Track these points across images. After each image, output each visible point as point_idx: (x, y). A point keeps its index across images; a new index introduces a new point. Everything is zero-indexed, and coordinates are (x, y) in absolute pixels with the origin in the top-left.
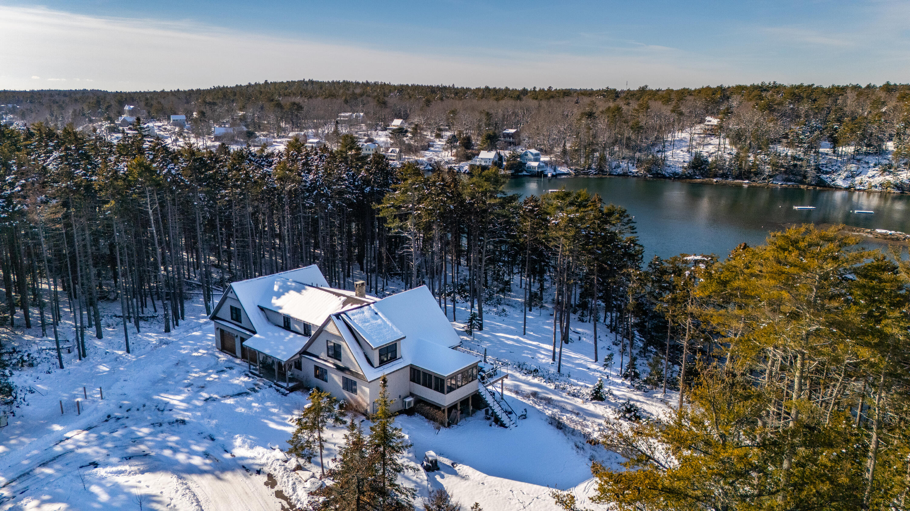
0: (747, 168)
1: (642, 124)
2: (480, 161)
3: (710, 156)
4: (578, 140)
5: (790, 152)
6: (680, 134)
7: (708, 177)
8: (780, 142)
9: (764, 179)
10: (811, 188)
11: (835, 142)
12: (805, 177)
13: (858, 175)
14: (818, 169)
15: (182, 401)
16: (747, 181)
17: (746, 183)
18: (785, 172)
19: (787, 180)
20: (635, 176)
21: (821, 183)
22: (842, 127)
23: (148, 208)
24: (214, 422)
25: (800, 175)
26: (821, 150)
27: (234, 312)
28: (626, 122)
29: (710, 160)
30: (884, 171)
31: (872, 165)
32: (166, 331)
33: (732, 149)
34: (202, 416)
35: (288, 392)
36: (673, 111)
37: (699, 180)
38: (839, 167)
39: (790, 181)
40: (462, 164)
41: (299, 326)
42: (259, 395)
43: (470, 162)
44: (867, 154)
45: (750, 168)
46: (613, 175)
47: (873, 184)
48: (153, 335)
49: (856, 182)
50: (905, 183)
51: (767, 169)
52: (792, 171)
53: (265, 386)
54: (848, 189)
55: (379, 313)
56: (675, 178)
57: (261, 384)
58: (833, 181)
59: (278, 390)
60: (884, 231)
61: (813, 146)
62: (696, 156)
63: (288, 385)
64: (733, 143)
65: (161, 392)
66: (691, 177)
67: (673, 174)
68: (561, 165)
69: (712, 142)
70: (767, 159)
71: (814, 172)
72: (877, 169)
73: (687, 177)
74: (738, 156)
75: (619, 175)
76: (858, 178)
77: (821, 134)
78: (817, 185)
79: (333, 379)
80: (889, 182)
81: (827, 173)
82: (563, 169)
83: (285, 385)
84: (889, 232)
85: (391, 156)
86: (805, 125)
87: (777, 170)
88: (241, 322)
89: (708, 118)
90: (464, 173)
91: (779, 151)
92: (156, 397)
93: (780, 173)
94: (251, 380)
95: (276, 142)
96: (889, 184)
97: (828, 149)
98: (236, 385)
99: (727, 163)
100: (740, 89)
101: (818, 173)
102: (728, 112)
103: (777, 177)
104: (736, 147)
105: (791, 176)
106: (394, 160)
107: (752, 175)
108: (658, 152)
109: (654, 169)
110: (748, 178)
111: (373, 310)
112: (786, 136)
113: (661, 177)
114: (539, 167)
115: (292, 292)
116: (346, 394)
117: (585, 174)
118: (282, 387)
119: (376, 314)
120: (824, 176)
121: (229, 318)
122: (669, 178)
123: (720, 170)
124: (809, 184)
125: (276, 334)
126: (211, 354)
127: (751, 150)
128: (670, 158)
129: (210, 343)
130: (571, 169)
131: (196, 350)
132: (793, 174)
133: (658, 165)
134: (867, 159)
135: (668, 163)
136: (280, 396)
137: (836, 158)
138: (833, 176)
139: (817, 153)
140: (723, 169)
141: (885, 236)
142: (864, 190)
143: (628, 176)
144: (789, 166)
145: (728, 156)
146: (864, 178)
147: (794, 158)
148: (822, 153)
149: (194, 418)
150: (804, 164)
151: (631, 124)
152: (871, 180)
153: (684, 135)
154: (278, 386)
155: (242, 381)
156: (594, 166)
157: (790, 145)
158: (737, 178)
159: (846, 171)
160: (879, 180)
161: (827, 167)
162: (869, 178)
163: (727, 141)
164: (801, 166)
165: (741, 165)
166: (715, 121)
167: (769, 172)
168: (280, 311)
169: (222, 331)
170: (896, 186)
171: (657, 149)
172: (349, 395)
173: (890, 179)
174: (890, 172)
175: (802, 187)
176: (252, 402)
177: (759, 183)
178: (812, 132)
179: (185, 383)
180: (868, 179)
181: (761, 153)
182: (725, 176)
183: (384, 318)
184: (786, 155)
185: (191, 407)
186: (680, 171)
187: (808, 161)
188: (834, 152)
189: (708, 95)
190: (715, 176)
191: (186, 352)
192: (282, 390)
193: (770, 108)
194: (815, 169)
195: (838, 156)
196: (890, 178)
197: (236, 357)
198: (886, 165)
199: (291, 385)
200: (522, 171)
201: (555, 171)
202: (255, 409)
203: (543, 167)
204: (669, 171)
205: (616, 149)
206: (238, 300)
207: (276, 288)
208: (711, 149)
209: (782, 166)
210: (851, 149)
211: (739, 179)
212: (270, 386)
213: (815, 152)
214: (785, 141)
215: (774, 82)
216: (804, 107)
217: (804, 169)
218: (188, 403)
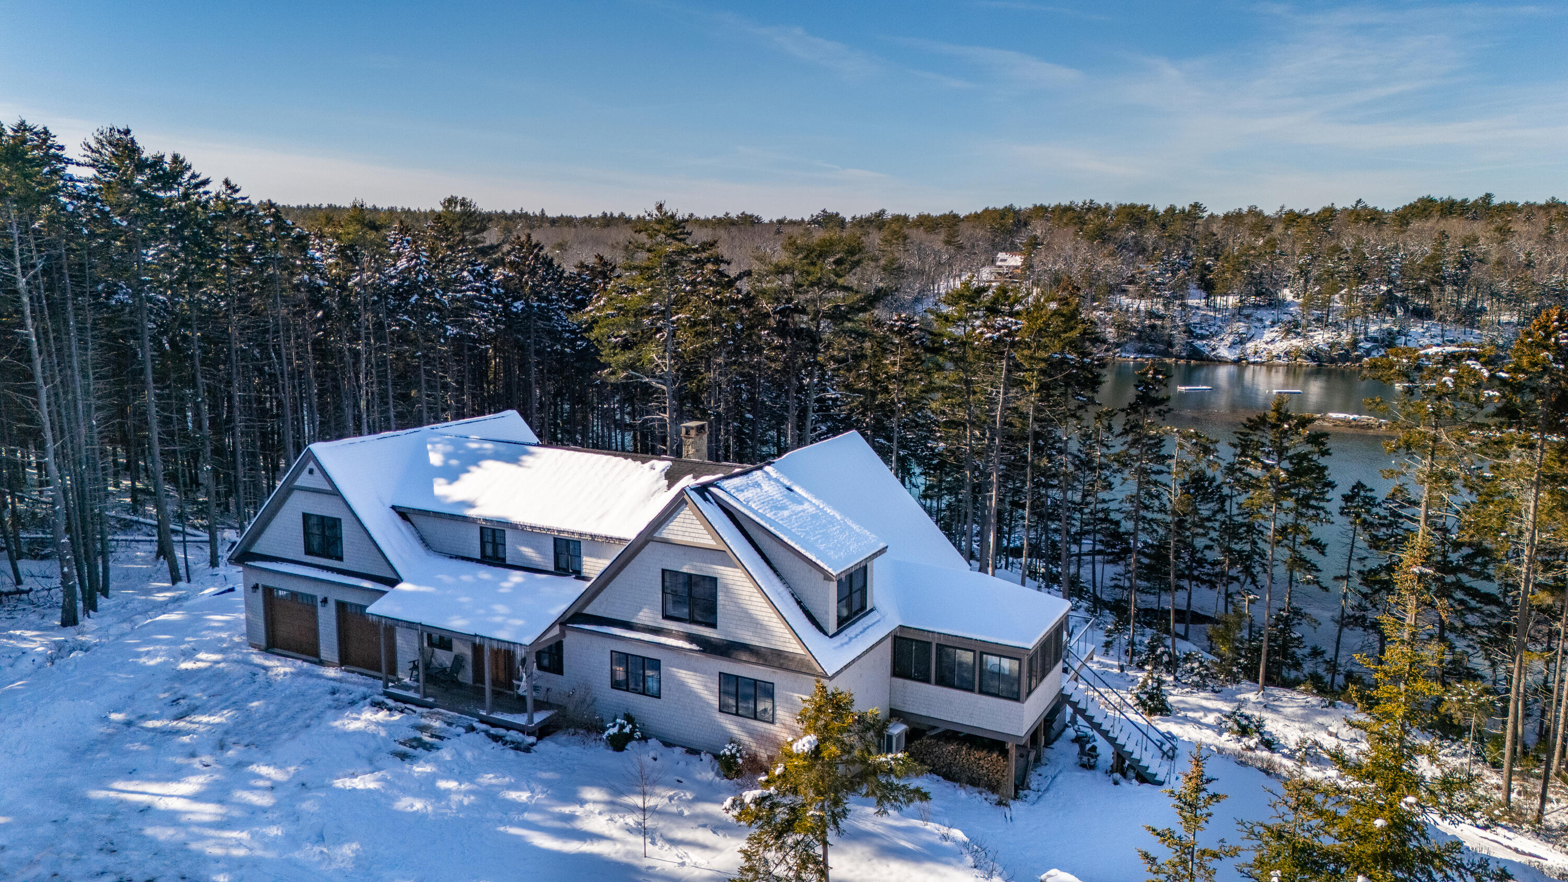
1: (900, 263)
5: (1143, 305)
8: (1124, 292)
10: (1181, 362)
11: (1208, 288)
12: (1170, 345)
13: (1249, 340)
14: (1189, 331)
15: (196, 798)
18: (1139, 338)
19: (1142, 351)
21: (1195, 354)
22: (1219, 263)
23: (13, 270)
24: (348, 850)
25: (1162, 342)
26: (1189, 302)
27: (315, 530)
30: (1288, 332)
31: (1268, 323)
32: (64, 624)
34: (287, 836)
35: (532, 739)
36: (946, 243)
38: (1220, 327)
39: (1148, 352)
41: (536, 548)
42: (446, 754)
44: (1257, 306)
47: (1274, 353)
48: (28, 634)
49: (1248, 351)
50: (1322, 350)
51: (1111, 334)
52: (1149, 336)
53: (453, 729)
54: (1237, 362)
55: (796, 488)
57: (437, 724)
58: (1213, 350)
59: (496, 738)
60: (1342, 415)
61: (1179, 293)
63: (531, 720)
65: (115, 778)
70: (1108, 317)
71: (1184, 336)
72: (1276, 329)
76: (1250, 346)
77: (1188, 274)
78: (1189, 357)
79: (682, 685)
80: (1298, 349)
81: (1203, 337)
83: (520, 719)
84: (1351, 417)
86: (1161, 260)
87: (1125, 335)
88: (340, 559)
89: (1001, 255)
91: (1124, 304)
92: (99, 794)
93: (1131, 339)
94: (397, 717)
96: (1298, 353)
97: (1199, 301)
98: (355, 733)
101: (1189, 337)
102: (1034, 243)
103: (1127, 347)
105: (1148, 344)
111: (777, 480)
112: (1133, 281)
115: (488, 464)
116: (731, 725)
118: (509, 726)
119: (789, 489)
120: (1198, 343)
121: (298, 552)
124: (1179, 357)
125: (466, 578)
126: (237, 662)
129: (224, 635)
131: (189, 655)
132: (1151, 341)
134: (1259, 314)
136: (510, 754)
137: (1212, 314)
138: (1213, 343)
139: (1184, 306)
141: (1347, 422)
142: (1262, 364)
144: (1144, 327)
146: (1259, 344)
147: (1151, 314)
148: (1192, 307)
149: (266, 847)
150: (1167, 323)
151: (882, 262)
152: (1271, 347)
154: (494, 724)
155: (370, 722)
157: (1141, 295)
159: (1231, 333)
160: (1282, 346)
161: (1201, 328)
162: (1267, 343)
164: (1163, 327)
166: (1016, 261)
167: (1114, 338)
168: (471, 513)
169: (269, 592)
170: (1311, 356)
172: (743, 727)
173: (1299, 344)
174: (1299, 334)
175: (1167, 361)
176: (434, 777)
178: (1174, 273)
179: (184, 745)
180: (1265, 346)
181: (1099, 306)
183: (814, 501)
184: (1138, 310)
185: (236, 813)
187: (1173, 319)
188: (1208, 305)
189: (994, 220)
191: (159, 660)
192: (513, 735)
193: (1102, 236)
194: (1185, 332)
195: (1215, 311)
196: (1297, 342)
197: (322, 663)
198: (1290, 322)
199: (539, 717)
202: (455, 798)
206: (335, 492)
207: (436, 459)
209: (1133, 329)
210: (1232, 300)
212: (471, 729)
213: (1180, 305)
214: (1131, 288)
215: (1091, 201)
216: (1150, 235)
217: (1167, 331)
218: (220, 802)
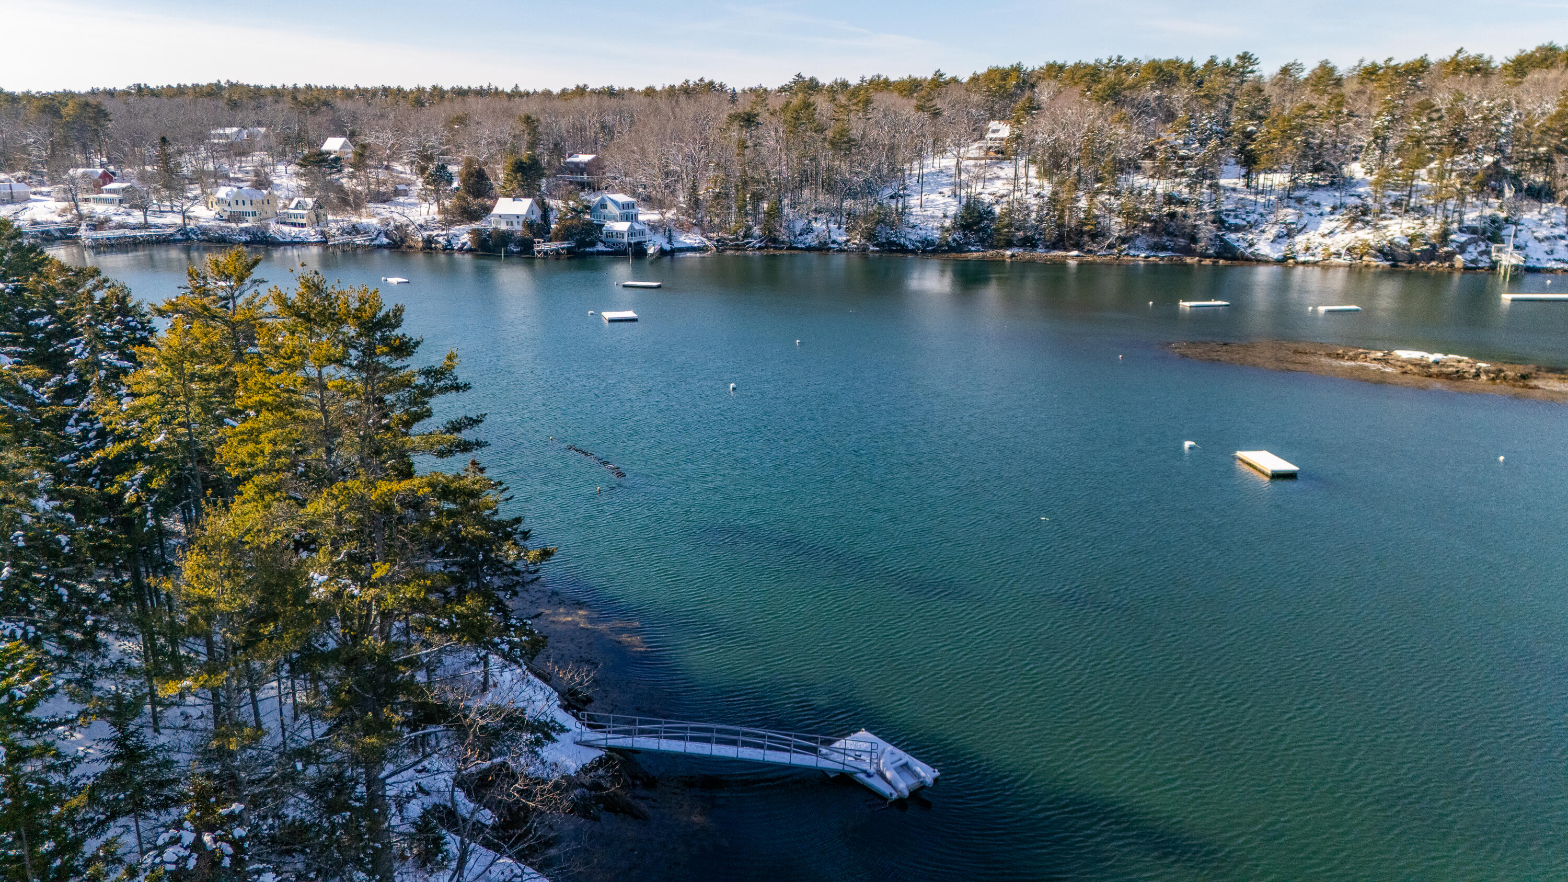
0: (1073, 223)
1: (855, 134)
2: (498, 223)
3: (997, 202)
4: (722, 175)
5: (1162, 186)
6: (937, 161)
7: (993, 247)
8: (1138, 168)
9: (1111, 246)
10: (1207, 262)
11: (1249, 162)
12: (1194, 239)
13: (1300, 231)
14: (1219, 221)
16: (1075, 253)
17: (1073, 257)
18: (1153, 230)
19: (1156, 247)
20: (841, 251)
21: (1227, 252)
22: (1264, 129)
25: (1183, 236)
26: (1222, 182)
28: (820, 130)
29: (997, 210)
30: (1354, 220)
31: (1327, 209)
33: (1042, 187)
36: (920, 108)
37: (975, 254)
38: (1262, 215)
39: (1164, 248)
40: (455, 230)
43: (476, 225)
44: (1314, 187)
45: (1082, 223)
46: (796, 248)
47: (1333, 250)
49: (1298, 247)
50: (1399, 246)
51: (1116, 225)
52: (1166, 227)
54: (1282, 261)
56: (924, 252)
58: (1251, 245)
60: (1416, 354)
61: (1206, 173)
62: (968, 202)
64: (1045, 173)
66: (959, 248)
67: (922, 242)
68: (688, 229)
69: (1002, 173)
70: (1115, 202)
71: (1211, 227)
72: (1337, 216)
73: (952, 249)
74: (1054, 199)
75: (809, 249)
76: (1300, 240)
77: (1223, 144)
78: (1218, 255)
80: (1366, 244)
81: (1237, 229)
82: (692, 239)
84: (1432, 358)
85: (296, 216)
86: (1189, 126)
87: (1135, 227)
89: (993, 125)
90: (460, 249)
91: (1137, 185)
93: (1143, 232)
95: (41, 193)
96: (1366, 249)
97: (1236, 181)
99: (1034, 215)
100: (1055, 70)
101: (1219, 229)
102: (1032, 107)
103: (1138, 242)
104: (1050, 181)
105: (1165, 238)
106: (303, 225)
107: (1086, 238)
108: (892, 197)
109: (885, 233)
110: (1078, 246)
112: (1150, 154)
113: (897, 251)
114: (631, 233)
117: (737, 248)
120: (1231, 236)
122: (913, 252)
123: (1018, 230)
124: (1204, 256)
127: (1082, 186)
128: (916, 210)
130: (710, 239)
132: (1169, 234)
133: (892, 225)
134: (1317, 196)
135: (912, 220)
137: (1252, 197)
138: (1250, 237)
139: (1215, 187)
140: (1025, 228)
141: (1423, 367)
142: (1315, 264)
143: (829, 249)
144: (1160, 216)
145: (1034, 201)
146: (1313, 237)
147: (1170, 199)
148: (1226, 189)
150: (1191, 210)
151: (829, 134)
152: (1327, 241)
153: (948, 162)
156: (757, 231)
157: (1160, 172)
158: (1054, 246)
159: (1276, 223)
160: (1344, 240)
161: (1236, 217)
162: (1323, 236)
163: (1033, 170)
164: (1185, 216)
165: (1061, 217)
166: (1005, 130)
167: (1121, 230)
170: (1382, 253)
171: (888, 192)
173: (1367, 237)
174: (1367, 223)
175: (1189, 260)
177: (1100, 255)
178: (1203, 143)
180: (1321, 240)
181: (1102, 188)
182: (1029, 243)
184: (1154, 194)
186: (937, 235)
187: (1198, 205)
188: (1248, 186)
189: (994, 81)
190: (1009, 244)
193: (1116, 96)
194: (1214, 222)
195: (1257, 193)
196: (1366, 235)
198: (1356, 207)
200: (593, 244)
201: (670, 241)
203: (642, 233)
204: (913, 237)
205: (806, 193)
208: (1000, 187)
209: (1146, 218)
210: (1280, 179)
211: (1060, 249)
213: (1210, 186)
214: (1147, 163)
215: (1119, 58)
216: (1180, 96)
217: (1191, 221)
